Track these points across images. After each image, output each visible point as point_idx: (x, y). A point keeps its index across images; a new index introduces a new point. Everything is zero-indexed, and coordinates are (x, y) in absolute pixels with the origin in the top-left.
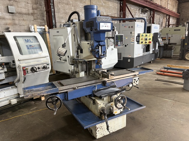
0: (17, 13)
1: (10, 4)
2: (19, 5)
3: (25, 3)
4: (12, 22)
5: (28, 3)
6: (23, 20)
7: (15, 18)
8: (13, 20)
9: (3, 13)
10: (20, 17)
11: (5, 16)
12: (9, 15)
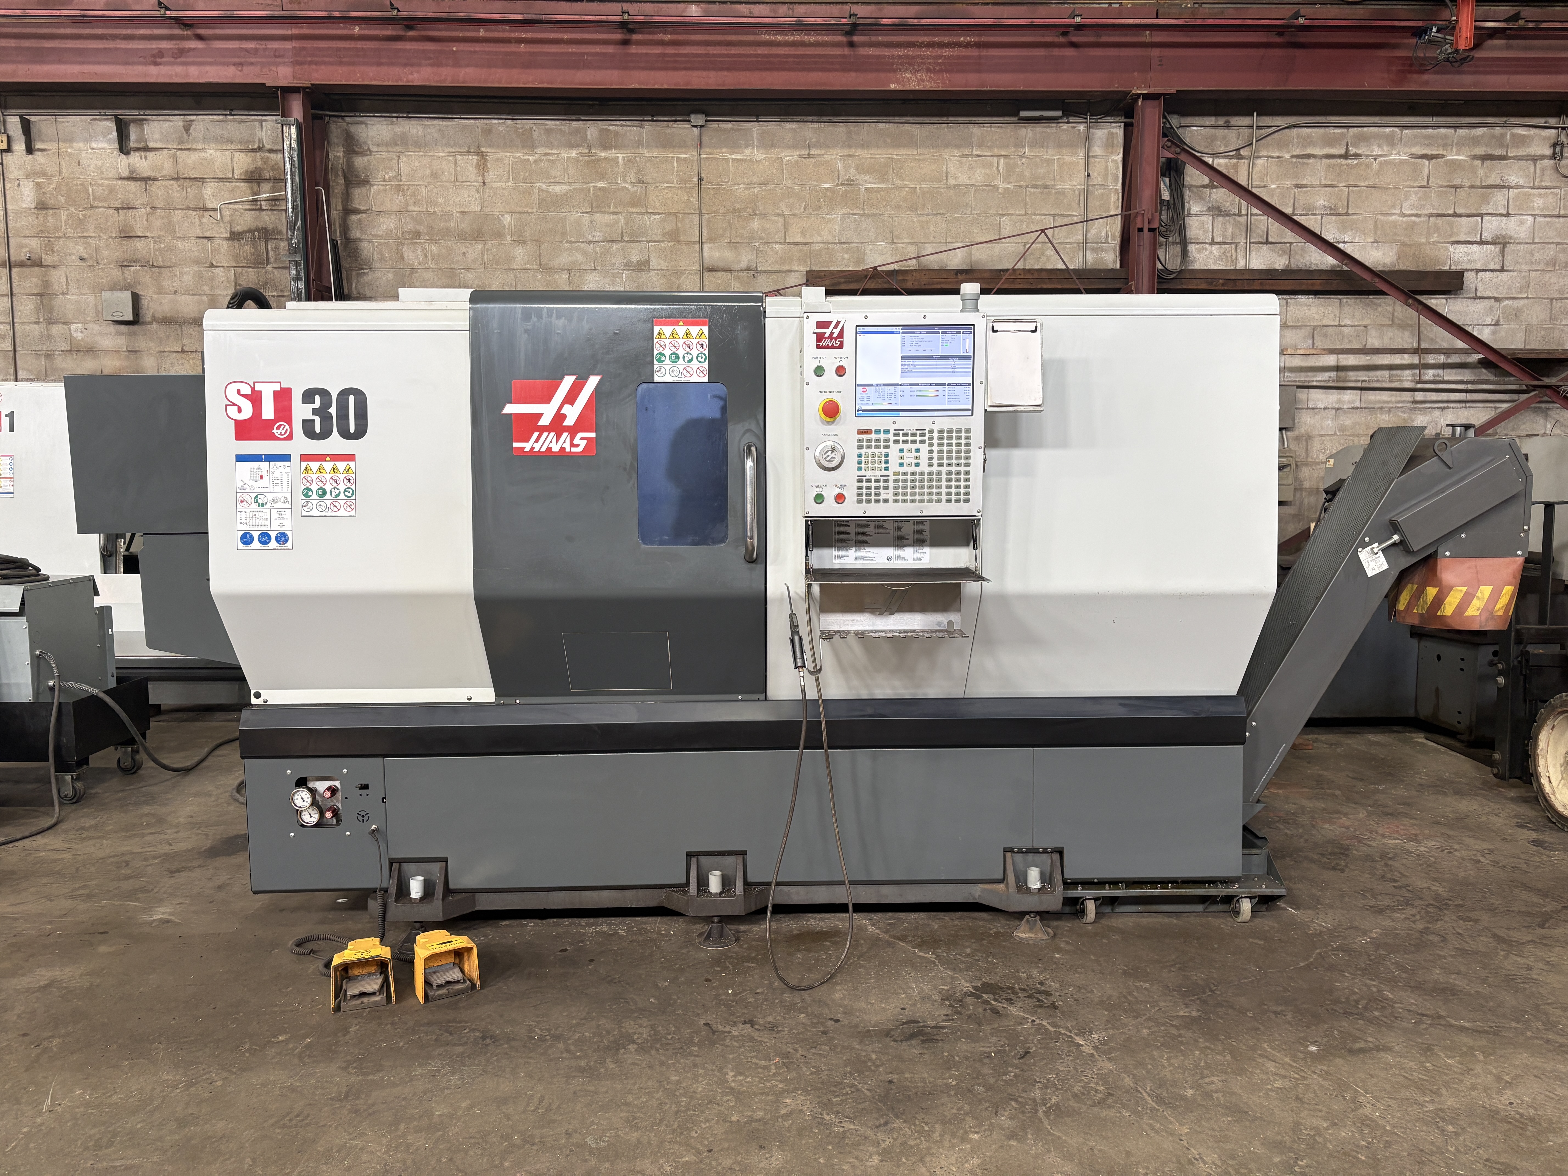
0: (154, 319)
1: (125, 279)
2: (166, 284)
3: (196, 268)
4: (125, 363)
5: (212, 265)
6: (183, 351)
7: (142, 343)
8: (132, 356)
9: (91, 326)
10: (168, 337)
11: (98, 338)
12: (118, 334)
